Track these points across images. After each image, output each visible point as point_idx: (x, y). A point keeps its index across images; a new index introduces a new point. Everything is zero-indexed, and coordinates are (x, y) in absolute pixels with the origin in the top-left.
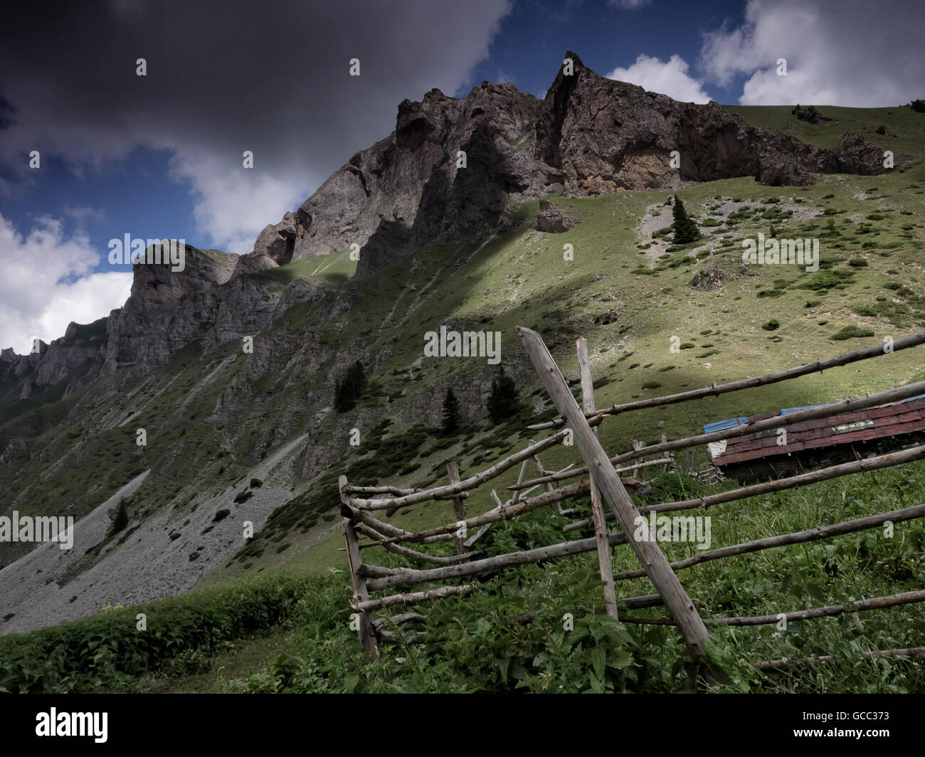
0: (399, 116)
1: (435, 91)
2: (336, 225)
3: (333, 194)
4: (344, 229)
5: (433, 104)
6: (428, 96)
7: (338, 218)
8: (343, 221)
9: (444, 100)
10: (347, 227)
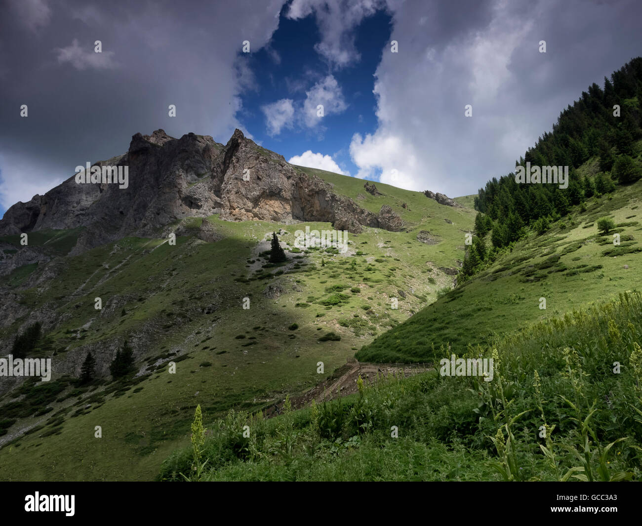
0: (132, 143)
1: (161, 131)
2: (73, 209)
3: (75, 187)
4: (79, 213)
5: (158, 140)
6: (155, 133)
7: (75, 205)
8: (79, 207)
9: (166, 138)
10: (81, 212)
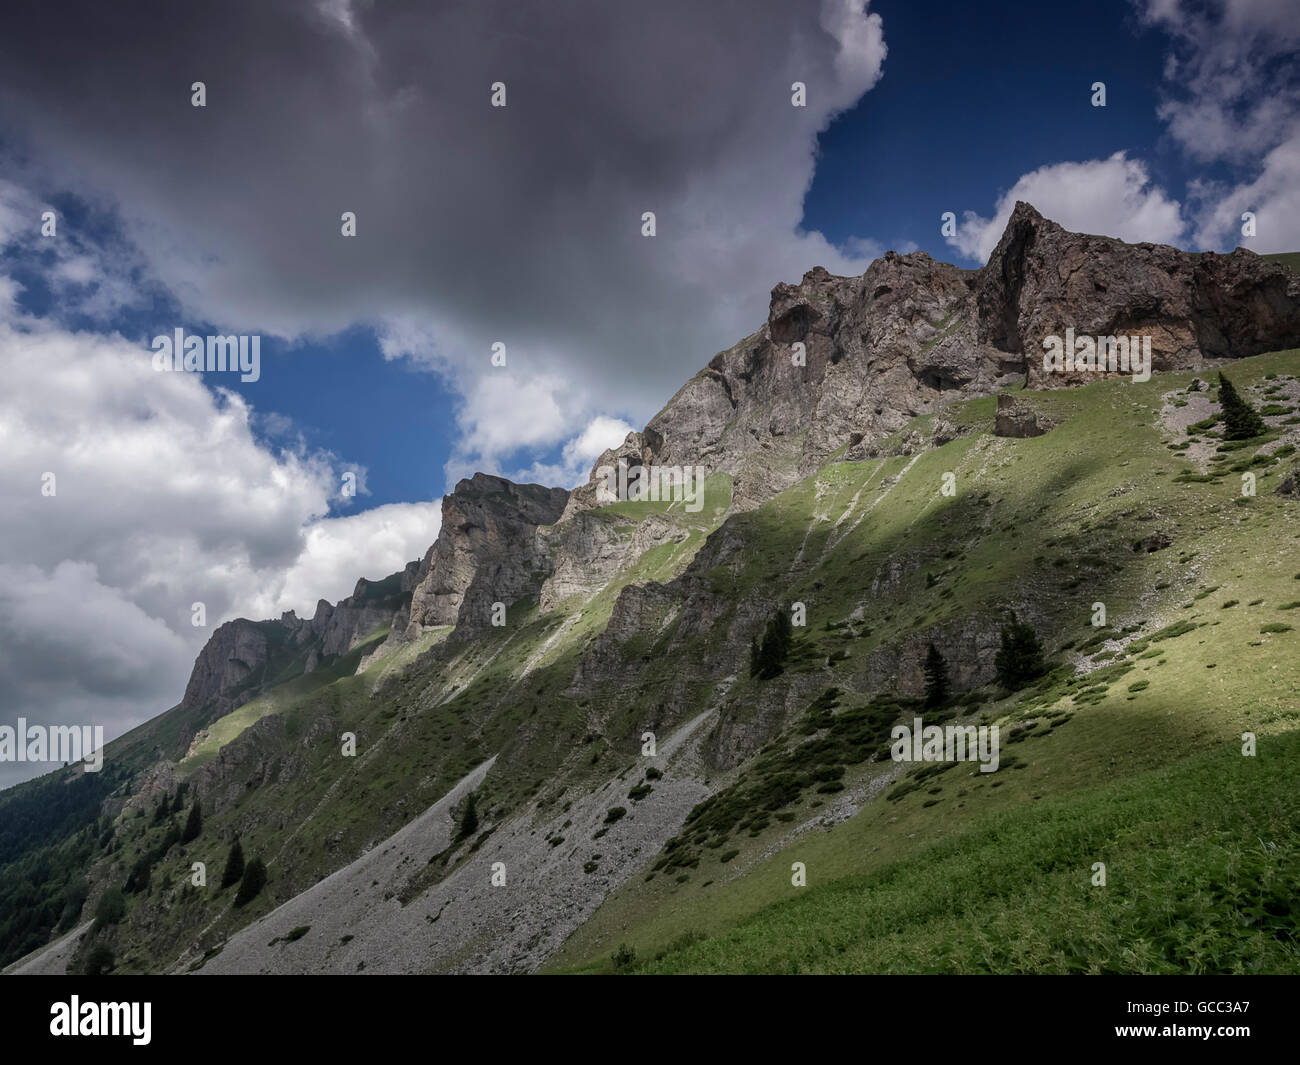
0: (773, 304)
1: (817, 269)
2: (695, 446)
3: (689, 407)
4: (705, 450)
5: (816, 287)
6: (808, 277)
7: (697, 437)
8: (704, 441)
9: (831, 280)
10: (709, 448)
